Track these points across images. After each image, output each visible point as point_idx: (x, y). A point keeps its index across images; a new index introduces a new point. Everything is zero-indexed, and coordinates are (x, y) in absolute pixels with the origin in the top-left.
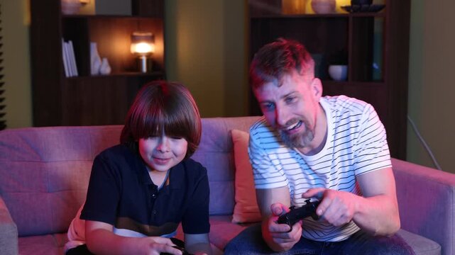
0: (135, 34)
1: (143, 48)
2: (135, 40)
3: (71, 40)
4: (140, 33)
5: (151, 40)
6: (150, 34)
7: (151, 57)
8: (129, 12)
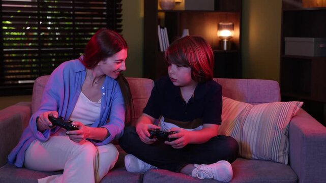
0: (221, 24)
1: (225, 33)
2: (220, 28)
3: (165, 27)
4: (224, 23)
5: (232, 28)
6: (230, 24)
7: (231, 40)
8: (212, 8)
